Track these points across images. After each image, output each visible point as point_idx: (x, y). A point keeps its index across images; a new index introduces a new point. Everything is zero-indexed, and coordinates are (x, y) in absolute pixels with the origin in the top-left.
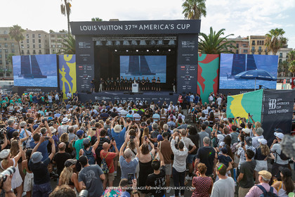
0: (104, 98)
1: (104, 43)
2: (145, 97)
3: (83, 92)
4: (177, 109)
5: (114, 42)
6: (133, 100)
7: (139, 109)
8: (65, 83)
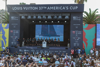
1: (26, 17)
3: (12, 46)
4: (70, 58)
5: (32, 17)
6: (43, 52)
7: (47, 58)
8: (2, 41)
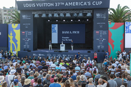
0: (40, 55)
2: (70, 54)
3: (24, 50)
5: (47, 15)
6: (61, 56)
7: (65, 63)
8: (12, 44)
